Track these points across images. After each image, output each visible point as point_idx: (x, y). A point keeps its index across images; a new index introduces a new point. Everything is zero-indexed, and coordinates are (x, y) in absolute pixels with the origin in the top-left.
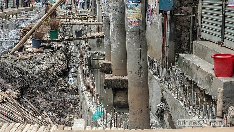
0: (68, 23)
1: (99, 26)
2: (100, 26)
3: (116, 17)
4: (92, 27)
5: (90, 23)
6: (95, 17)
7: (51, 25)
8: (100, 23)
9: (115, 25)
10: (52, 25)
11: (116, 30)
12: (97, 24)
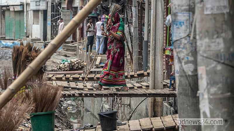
0: (73, 92)
1: (155, 100)
2: (159, 99)
3: (217, 78)
4: (134, 101)
5: (131, 92)
6: (142, 75)
7: (35, 100)
8: (159, 91)
9: (215, 99)
10: (39, 97)
11: (217, 112)
12: (150, 95)
